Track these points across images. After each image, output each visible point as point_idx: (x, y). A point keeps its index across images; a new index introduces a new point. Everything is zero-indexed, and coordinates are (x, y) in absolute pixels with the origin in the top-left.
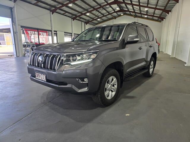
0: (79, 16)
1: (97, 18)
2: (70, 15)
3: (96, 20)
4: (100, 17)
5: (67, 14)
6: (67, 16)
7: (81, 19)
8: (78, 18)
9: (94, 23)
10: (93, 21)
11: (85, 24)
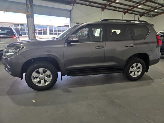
0: (131, 10)
1: (154, 9)
2: (122, 10)
3: (153, 11)
4: (158, 7)
5: (117, 9)
6: (118, 11)
7: (134, 13)
8: (129, 12)
9: (150, 14)
10: (149, 13)
11: (140, 17)
